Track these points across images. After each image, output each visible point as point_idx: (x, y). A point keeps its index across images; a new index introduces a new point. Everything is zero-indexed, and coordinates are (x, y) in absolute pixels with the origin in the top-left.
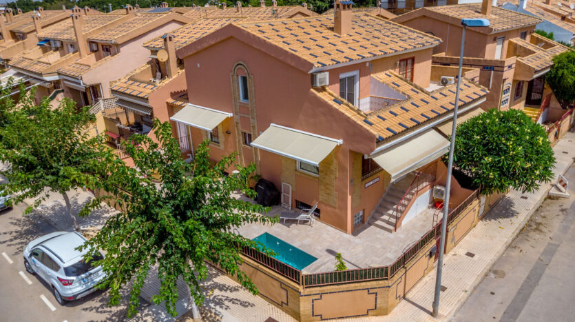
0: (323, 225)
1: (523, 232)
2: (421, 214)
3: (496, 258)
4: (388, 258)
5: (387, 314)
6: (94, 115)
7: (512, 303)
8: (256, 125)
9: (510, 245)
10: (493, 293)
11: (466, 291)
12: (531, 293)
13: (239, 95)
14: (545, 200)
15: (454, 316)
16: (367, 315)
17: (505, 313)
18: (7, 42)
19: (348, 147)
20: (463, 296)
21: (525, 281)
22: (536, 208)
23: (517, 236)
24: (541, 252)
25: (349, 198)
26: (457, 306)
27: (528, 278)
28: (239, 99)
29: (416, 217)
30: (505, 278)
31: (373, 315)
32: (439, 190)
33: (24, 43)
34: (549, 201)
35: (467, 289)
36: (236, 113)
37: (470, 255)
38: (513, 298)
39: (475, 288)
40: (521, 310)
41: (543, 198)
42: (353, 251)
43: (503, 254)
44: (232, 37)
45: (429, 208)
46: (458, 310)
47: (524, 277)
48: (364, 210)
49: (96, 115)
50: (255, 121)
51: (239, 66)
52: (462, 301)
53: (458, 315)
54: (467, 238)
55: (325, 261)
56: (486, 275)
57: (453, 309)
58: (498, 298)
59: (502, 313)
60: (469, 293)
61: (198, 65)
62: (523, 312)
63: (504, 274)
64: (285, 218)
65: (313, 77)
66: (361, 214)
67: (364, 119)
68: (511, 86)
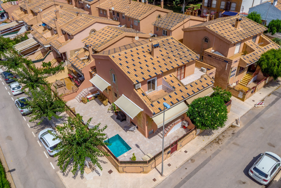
0: (139, 132)
1: (211, 143)
2: (177, 130)
3: (194, 154)
4: (156, 151)
5: (147, 173)
6: (63, 67)
7: (190, 173)
8: (118, 92)
9: (203, 148)
10: (186, 169)
11: (177, 167)
12: (199, 170)
13: (113, 79)
14: (229, 127)
15: (169, 176)
16: (141, 173)
17: (186, 177)
18: (30, 15)
19: (145, 112)
20: (175, 169)
21: (200, 165)
22: (222, 132)
23: (208, 145)
24: (213, 153)
25: (146, 127)
26: (171, 173)
27: (201, 164)
28: (113, 81)
29: (175, 131)
30: (194, 163)
31: (143, 173)
32: (184, 123)
33: (36, 17)
34: (231, 128)
35: (177, 166)
36: (112, 85)
37: (186, 152)
38: (192, 171)
39: (181, 166)
40: (192, 176)
41: (228, 127)
42: (145, 146)
43: (198, 152)
44: (109, 60)
45: (181, 128)
46: (171, 174)
47: (201, 163)
48: (154, 129)
49: (64, 67)
50: (118, 90)
51: (112, 70)
52: (174, 171)
53: (171, 176)
54: (188, 144)
55: (134, 150)
56: (188, 161)
57: (169, 174)
58: (187, 171)
59: (185, 177)
60: (177, 168)
61: (99, 63)
62: (192, 178)
63: (194, 161)
64: (126, 129)
65: (134, 85)
66: (152, 130)
67: (151, 103)
68: (237, 69)
